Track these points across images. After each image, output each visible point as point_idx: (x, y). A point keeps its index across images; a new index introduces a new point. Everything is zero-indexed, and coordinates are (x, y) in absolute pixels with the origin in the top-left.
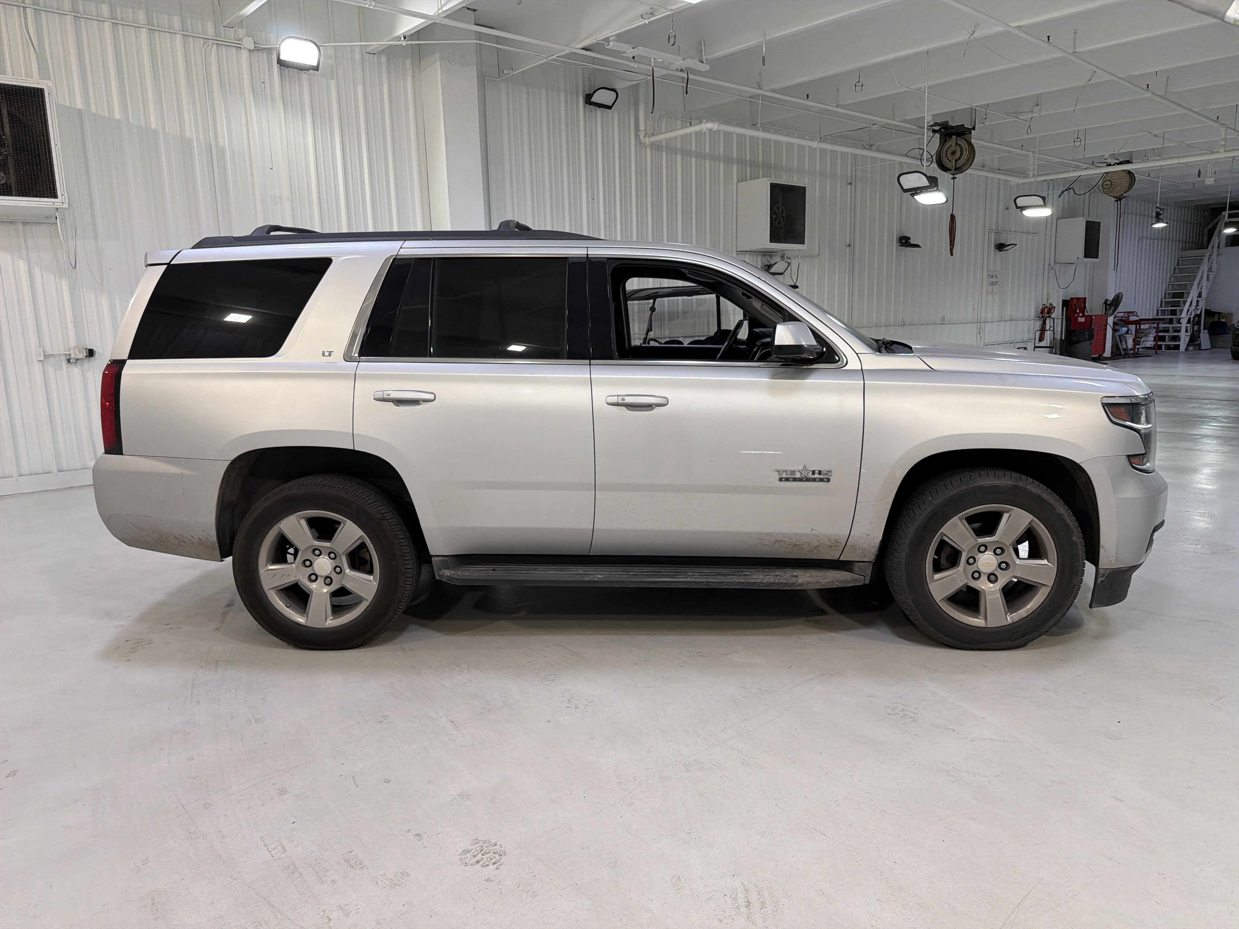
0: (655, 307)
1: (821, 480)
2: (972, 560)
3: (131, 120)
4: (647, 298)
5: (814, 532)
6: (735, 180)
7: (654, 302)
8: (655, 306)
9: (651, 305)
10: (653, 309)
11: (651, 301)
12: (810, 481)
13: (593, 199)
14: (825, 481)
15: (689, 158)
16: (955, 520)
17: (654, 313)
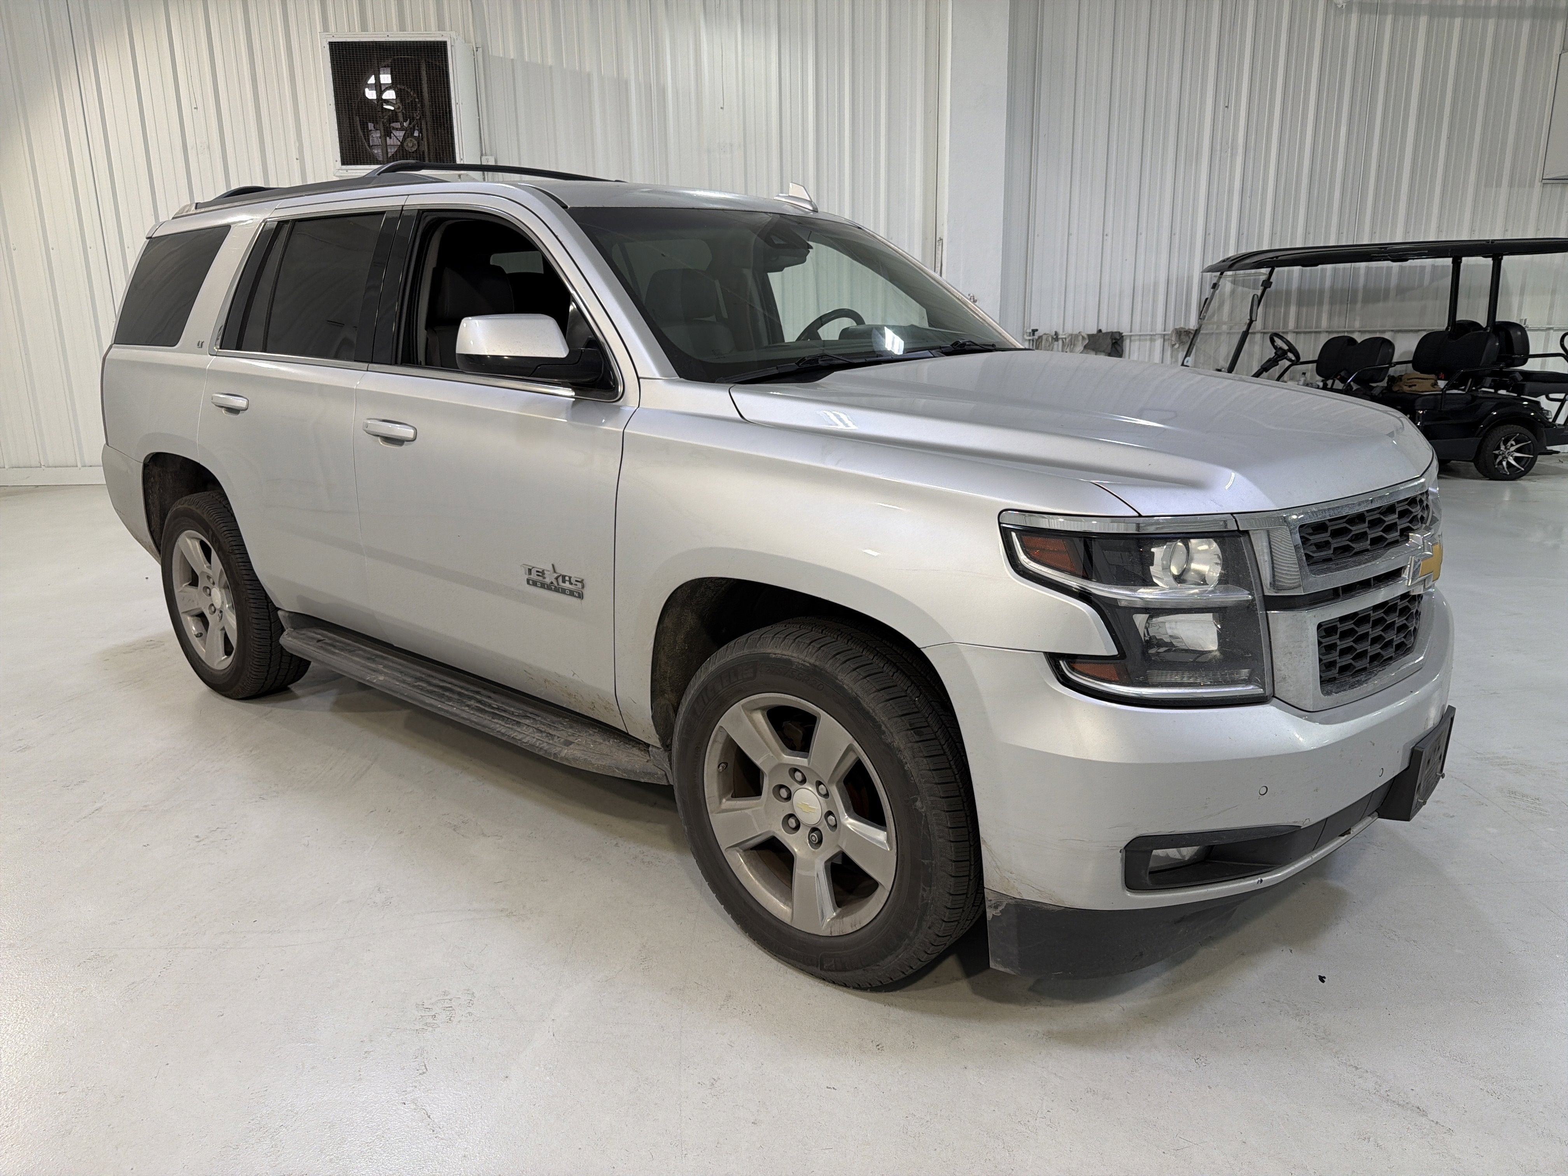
0: (1271, 280)
1: (572, 593)
2: (784, 793)
3: (565, 65)
4: (1259, 265)
5: (575, 677)
6: (1557, 50)
7: (1271, 273)
8: (1273, 279)
9: (1264, 278)
10: (1267, 284)
11: (1265, 271)
12: (559, 592)
13: (1227, 107)
14: (575, 596)
15: (1447, 19)
16: (736, 708)
17: (1268, 289)
